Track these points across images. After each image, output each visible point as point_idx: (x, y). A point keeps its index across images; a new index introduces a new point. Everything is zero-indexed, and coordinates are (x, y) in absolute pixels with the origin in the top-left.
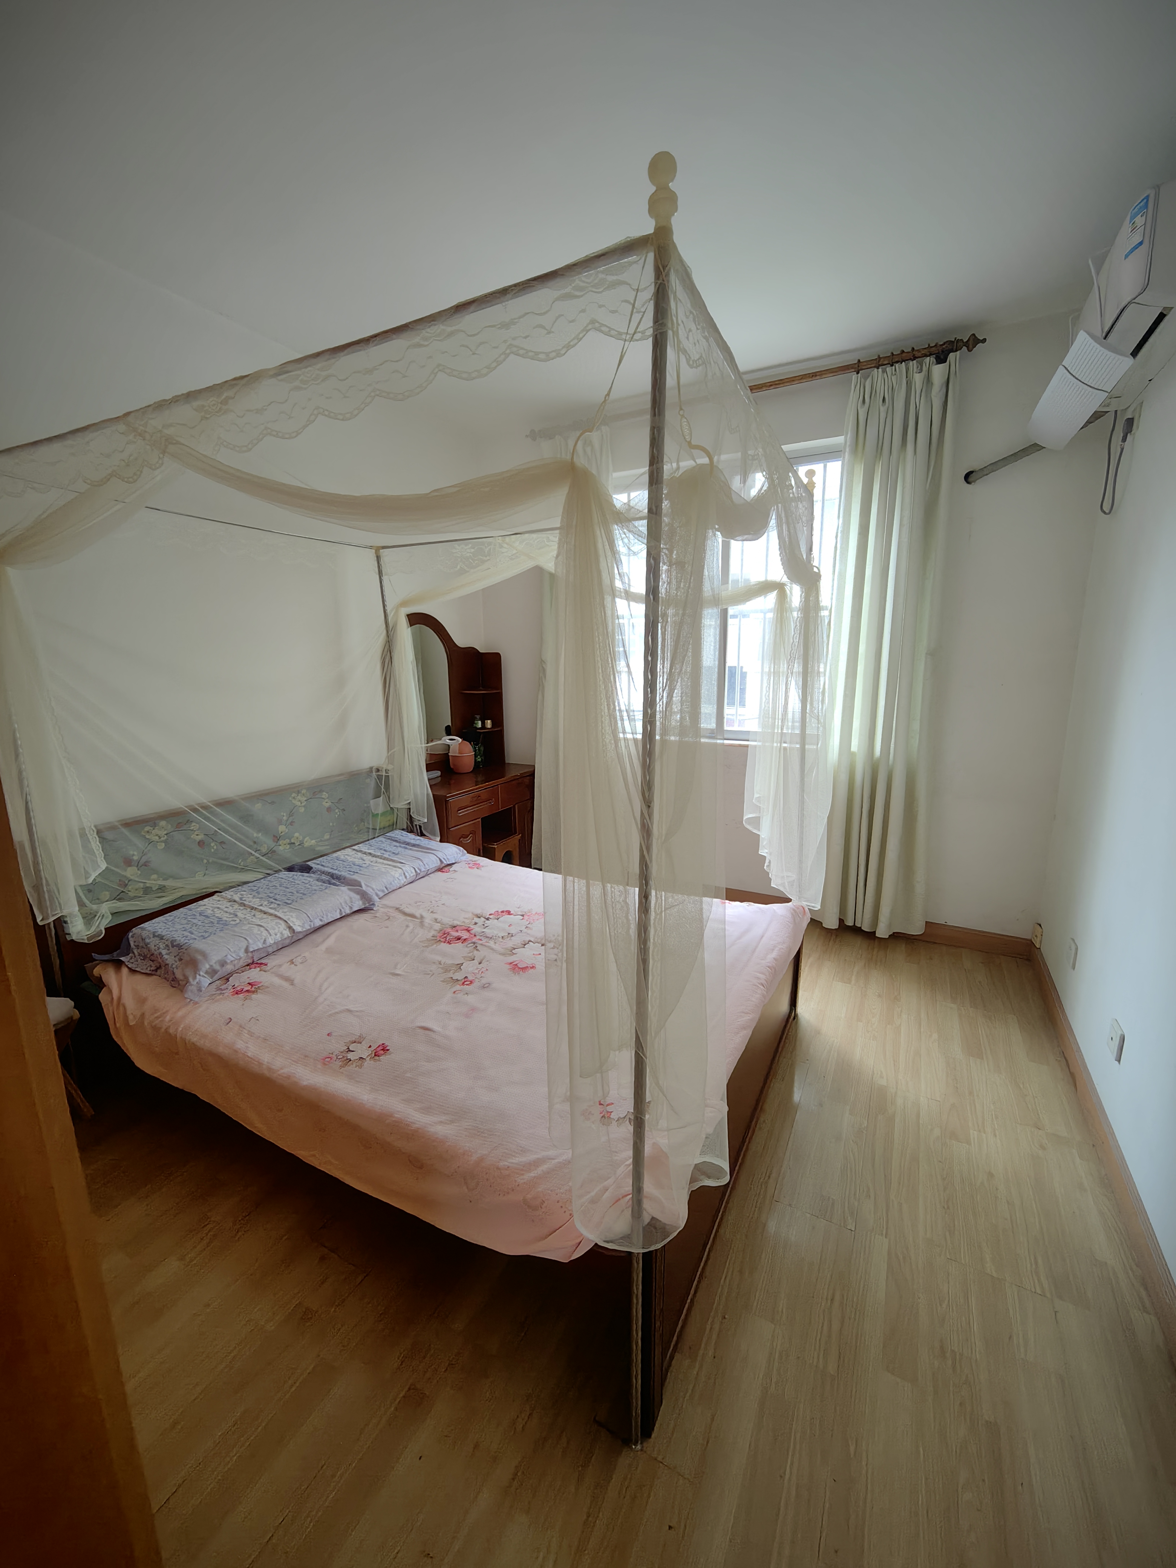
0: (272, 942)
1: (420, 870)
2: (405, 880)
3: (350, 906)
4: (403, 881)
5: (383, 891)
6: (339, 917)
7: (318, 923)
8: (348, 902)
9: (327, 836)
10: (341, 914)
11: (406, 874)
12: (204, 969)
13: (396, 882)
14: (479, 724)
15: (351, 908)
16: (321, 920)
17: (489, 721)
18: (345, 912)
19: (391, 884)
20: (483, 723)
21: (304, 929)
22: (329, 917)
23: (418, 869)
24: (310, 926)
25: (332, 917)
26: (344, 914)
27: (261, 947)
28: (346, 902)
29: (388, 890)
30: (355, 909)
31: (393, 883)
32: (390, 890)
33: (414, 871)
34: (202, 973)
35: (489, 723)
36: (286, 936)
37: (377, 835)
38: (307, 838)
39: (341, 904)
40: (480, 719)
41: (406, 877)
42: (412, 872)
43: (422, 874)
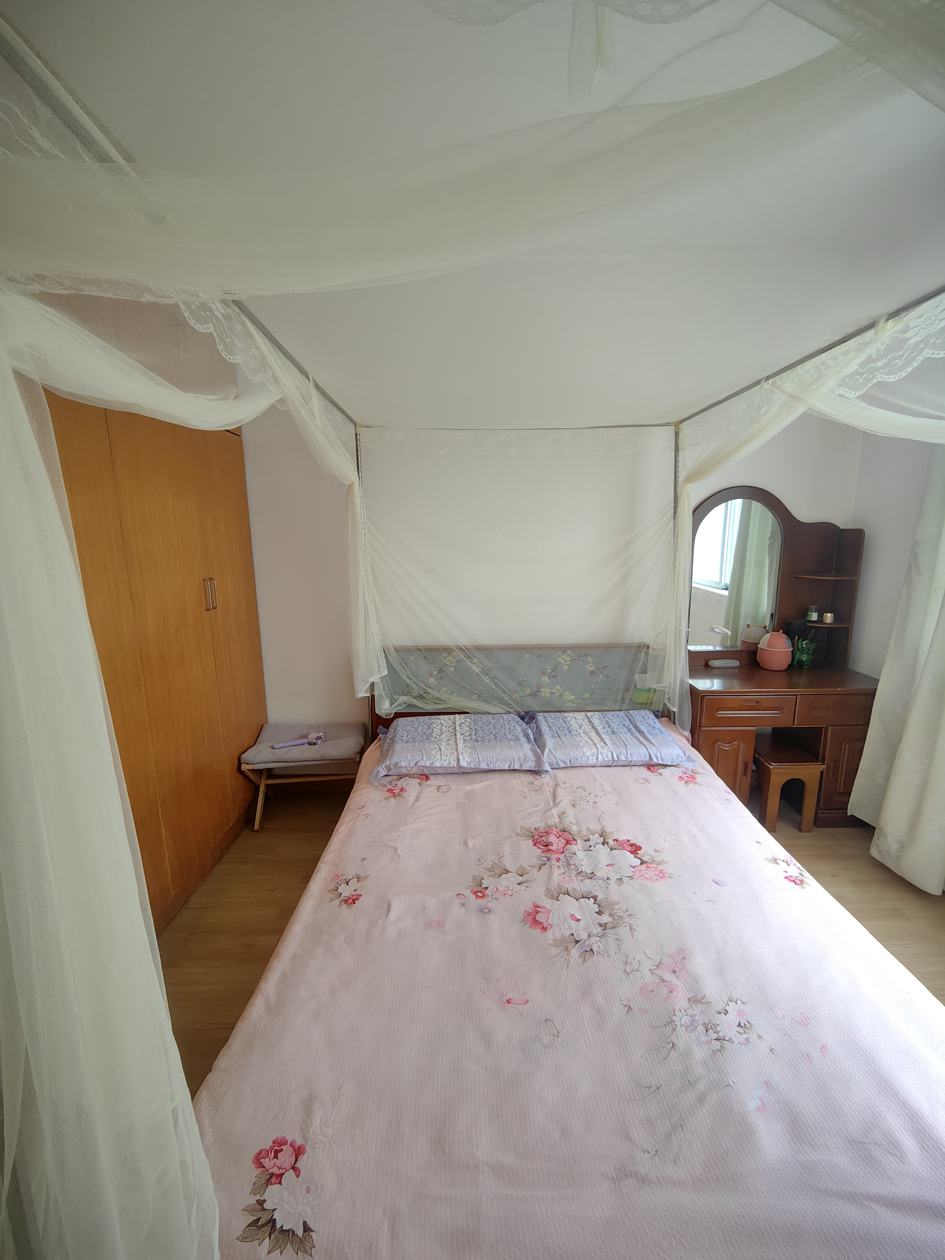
0: (438, 765)
1: (618, 758)
2: (595, 761)
3: (521, 764)
4: (592, 761)
5: (565, 762)
6: (507, 769)
7: (483, 766)
8: (522, 759)
9: (587, 695)
10: (509, 766)
11: (600, 756)
12: (385, 764)
13: (584, 759)
14: (814, 616)
15: (521, 766)
16: (488, 765)
17: (829, 615)
18: (513, 767)
19: (577, 759)
20: (821, 616)
21: (469, 767)
22: (496, 765)
23: (617, 755)
24: (475, 766)
25: (499, 766)
26: (512, 768)
27: (428, 766)
28: (519, 759)
29: (571, 764)
30: (525, 768)
31: (580, 759)
32: (573, 765)
33: (610, 756)
34: (383, 766)
35: (829, 617)
36: (452, 765)
37: (623, 709)
38: (567, 693)
39: (514, 758)
40: (816, 611)
41: (597, 759)
42: (608, 757)
43: (619, 763)
